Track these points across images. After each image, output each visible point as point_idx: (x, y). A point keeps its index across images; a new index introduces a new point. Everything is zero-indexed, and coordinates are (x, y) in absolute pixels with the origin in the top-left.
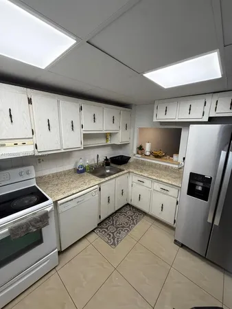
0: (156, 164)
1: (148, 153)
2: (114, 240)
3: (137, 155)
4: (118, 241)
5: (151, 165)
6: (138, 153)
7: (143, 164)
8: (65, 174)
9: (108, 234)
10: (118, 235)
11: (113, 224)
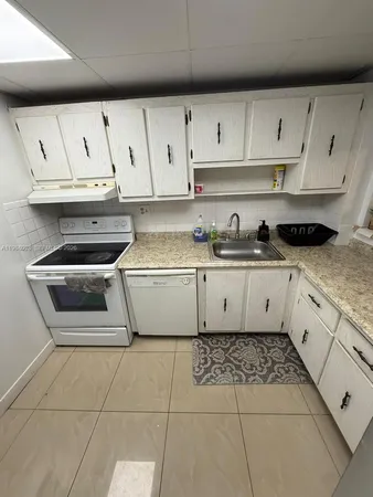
2: (205, 373)
3: (363, 231)
6: (368, 226)
10: (218, 372)
11: (226, 350)
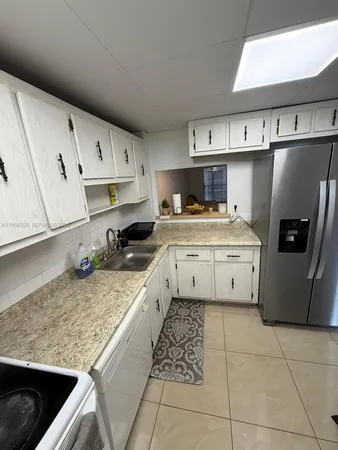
0: (197, 224)
1: (179, 211)
2: (192, 370)
3: (162, 217)
4: (200, 369)
5: (189, 228)
6: (163, 214)
7: (177, 228)
8: (52, 292)
9: (177, 366)
11: (172, 344)
